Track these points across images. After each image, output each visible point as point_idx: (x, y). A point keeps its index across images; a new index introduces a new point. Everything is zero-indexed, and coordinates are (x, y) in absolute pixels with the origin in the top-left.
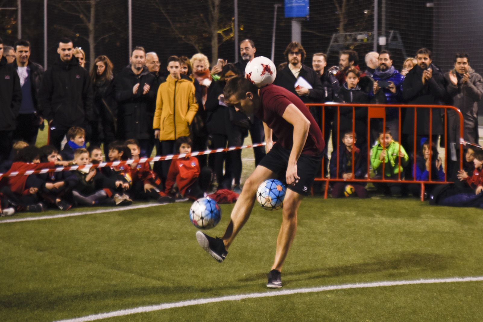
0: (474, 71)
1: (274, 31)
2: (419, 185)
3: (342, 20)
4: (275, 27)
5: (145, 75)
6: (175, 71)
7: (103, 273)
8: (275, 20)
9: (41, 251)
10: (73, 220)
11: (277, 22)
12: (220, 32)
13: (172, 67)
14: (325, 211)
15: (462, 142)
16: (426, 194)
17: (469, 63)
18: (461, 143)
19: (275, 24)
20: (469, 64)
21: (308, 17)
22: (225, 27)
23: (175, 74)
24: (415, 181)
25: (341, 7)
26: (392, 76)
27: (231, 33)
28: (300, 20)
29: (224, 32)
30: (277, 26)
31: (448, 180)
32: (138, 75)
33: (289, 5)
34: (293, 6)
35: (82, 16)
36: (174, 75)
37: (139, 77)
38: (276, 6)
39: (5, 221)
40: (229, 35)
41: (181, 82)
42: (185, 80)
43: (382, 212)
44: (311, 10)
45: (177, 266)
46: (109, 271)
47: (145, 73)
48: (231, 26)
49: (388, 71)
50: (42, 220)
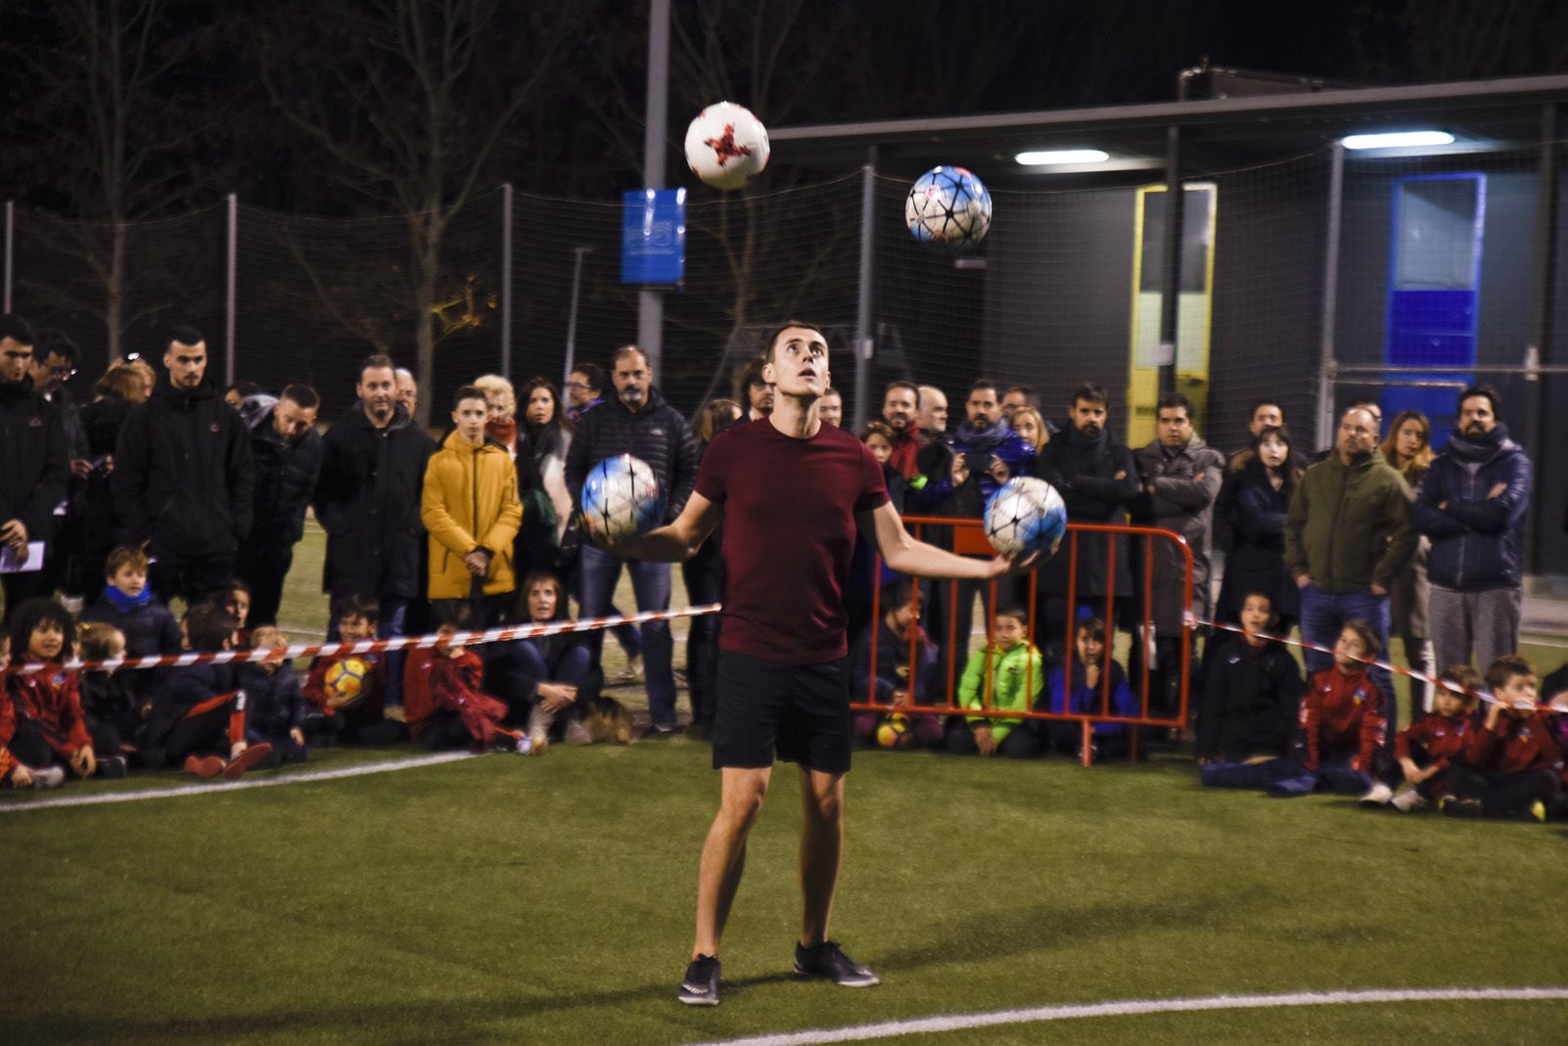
0: (1204, 443)
1: (574, 312)
2: (1078, 725)
3: (741, 290)
4: (575, 303)
5: (399, 430)
6: (474, 424)
7: (382, 960)
8: (576, 286)
9: (187, 891)
10: (227, 803)
11: (582, 291)
12: (437, 310)
13: (467, 413)
14: (859, 788)
15: (1189, 621)
16: (1094, 748)
17: (1193, 420)
18: (1186, 624)
19: (575, 294)
20: (1191, 423)
21: (680, 283)
22: (448, 299)
23: (472, 431)
24: (1068, 715)
25: (739, 258)
26: (1000, 444)
27: (465, 314)
28: (660, 291)
29: (446, 310)
30: (581, 300)
31: (1151, 716)
32: (382, 430)
33: (633, 253)
34: (643, 255)
35: (90, 259)
36: (470, 433)
37: (385, 435)
38: (580, 251)
39: (51, 803)
40: (461, 319)
41: (488, 452)
42: (496, 449)
43: (1004, 793)
44: (688, 267)
45: (567, 945)
46: (397, 956)
47: (399, 424)
48: (464, 296)
49: (990, 432)
50: (145, 800)
